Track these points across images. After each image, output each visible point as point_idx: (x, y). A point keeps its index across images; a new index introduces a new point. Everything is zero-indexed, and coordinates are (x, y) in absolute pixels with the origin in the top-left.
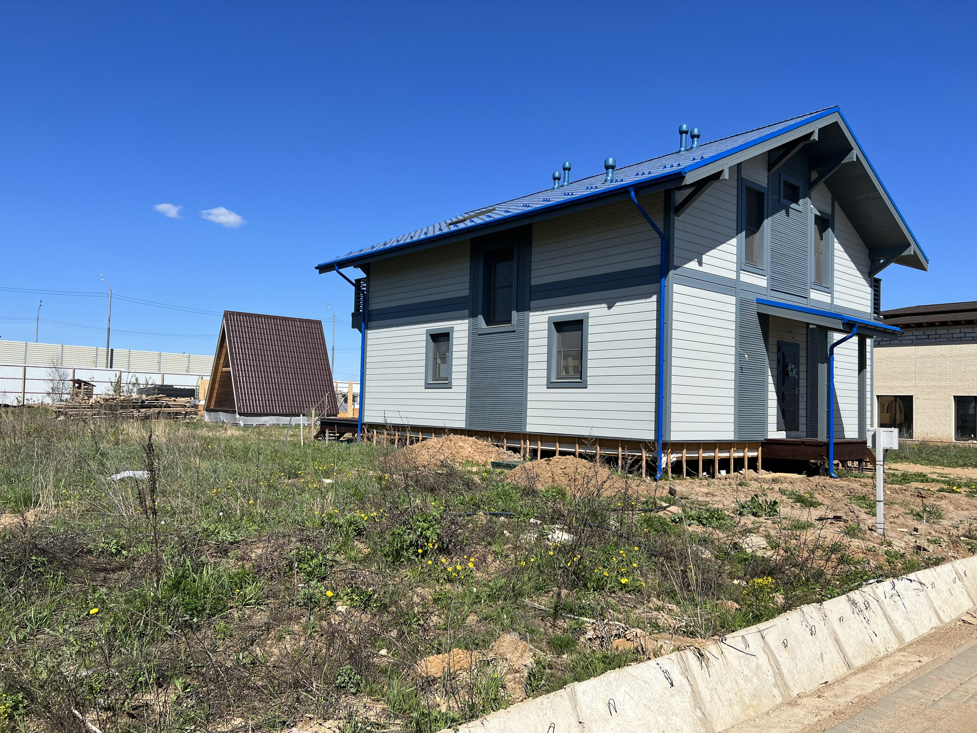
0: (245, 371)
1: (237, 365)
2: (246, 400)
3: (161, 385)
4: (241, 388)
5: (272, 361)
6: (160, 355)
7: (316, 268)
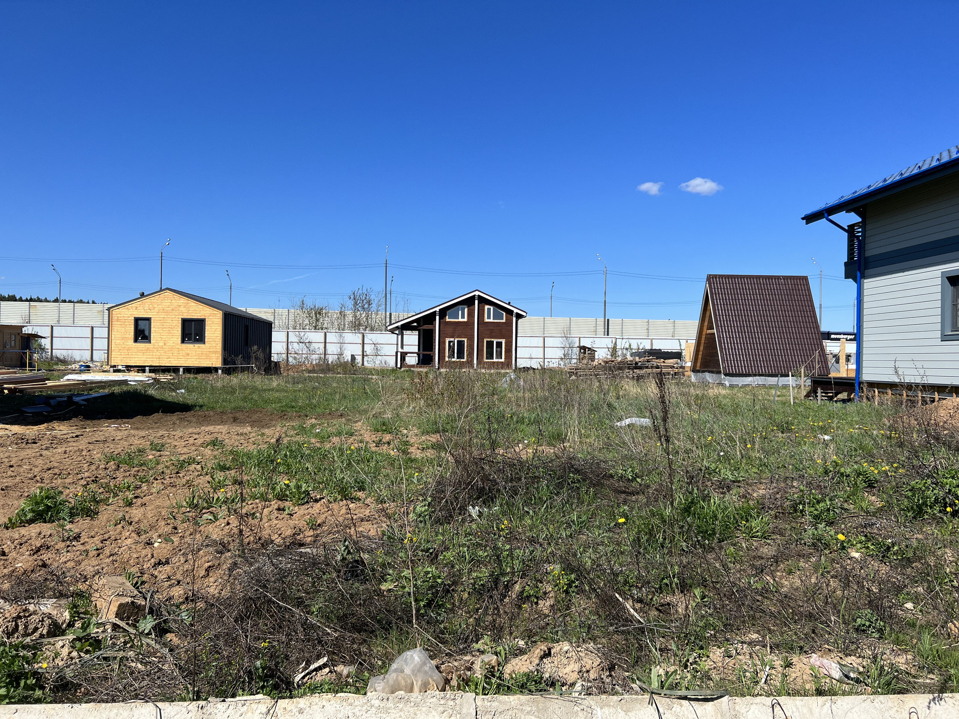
0: (729, 332)
1: (721, 326)
2: (731, 360)
3: (651, 350)
4: (725, 349)
5: (755, 321)
6: (648, 322)
7: (803, 219)
